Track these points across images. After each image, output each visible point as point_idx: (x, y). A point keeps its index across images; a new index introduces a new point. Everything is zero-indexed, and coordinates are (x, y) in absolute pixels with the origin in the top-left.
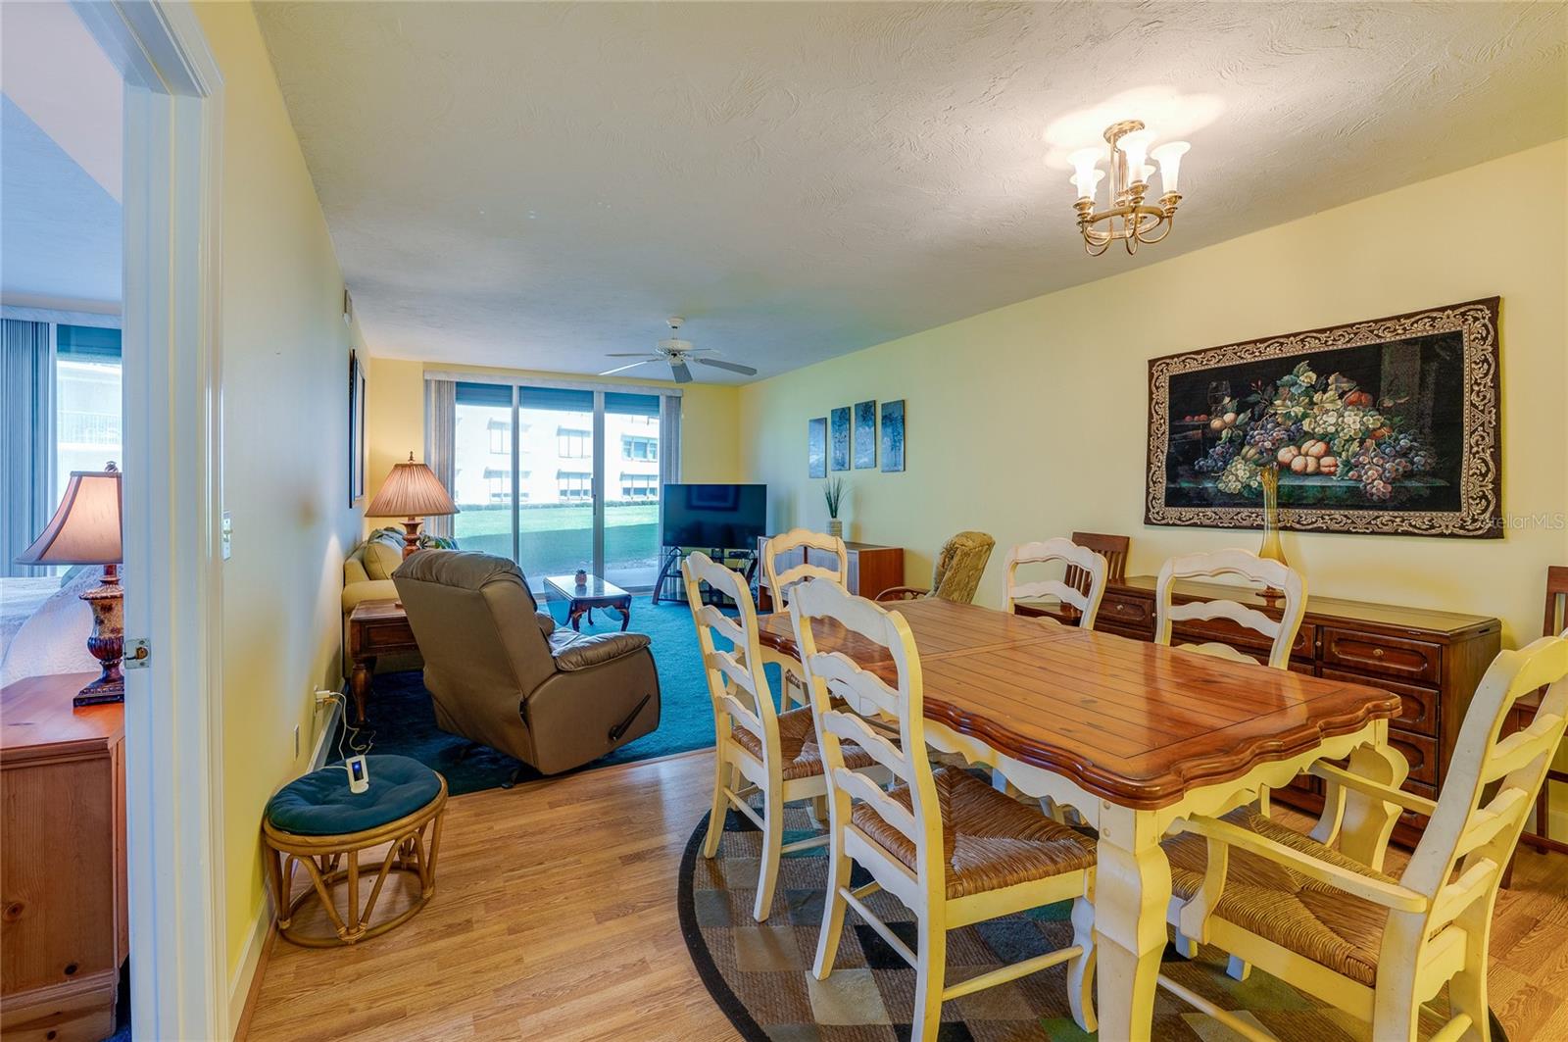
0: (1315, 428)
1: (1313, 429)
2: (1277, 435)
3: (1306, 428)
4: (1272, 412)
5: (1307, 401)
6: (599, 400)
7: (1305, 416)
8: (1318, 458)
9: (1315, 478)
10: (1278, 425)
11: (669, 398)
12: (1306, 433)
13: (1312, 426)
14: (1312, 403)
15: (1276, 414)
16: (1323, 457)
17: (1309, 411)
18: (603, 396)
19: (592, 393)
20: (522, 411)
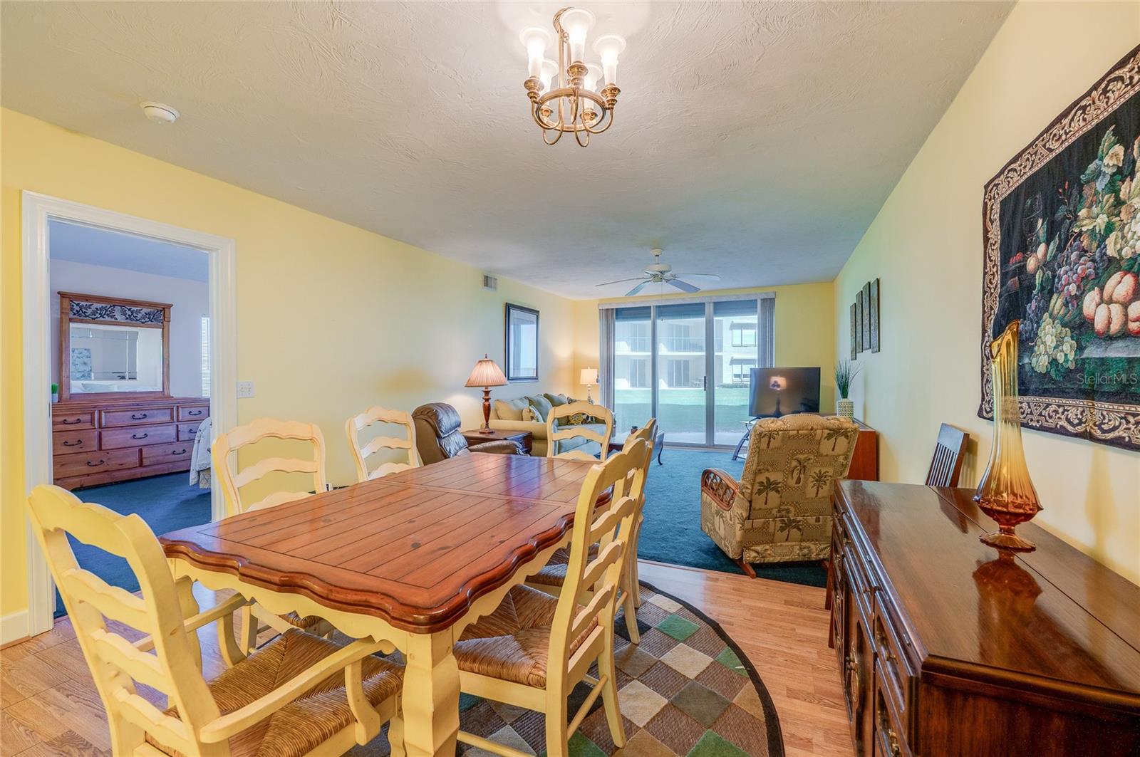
0: (1121, 249)
1: (1120, 251)
2: (1084, 270)
3: (1111, 251)
4: (1077, 230)
5: (1112, 200)
6: (709, 309)
7: (1110, 228)
8: (1125, 306)
9: (1120, 344)
10: (1084, 252)
11: (764, 300)
12: (1111, 260)
13: (1118, 247)
14: (1119, 203)
15: (1080, 234)
16: (1131, 301)
17: (1115, 219)
18: (712, 305)
19: (704, 304)
20: (659, 322)
